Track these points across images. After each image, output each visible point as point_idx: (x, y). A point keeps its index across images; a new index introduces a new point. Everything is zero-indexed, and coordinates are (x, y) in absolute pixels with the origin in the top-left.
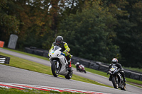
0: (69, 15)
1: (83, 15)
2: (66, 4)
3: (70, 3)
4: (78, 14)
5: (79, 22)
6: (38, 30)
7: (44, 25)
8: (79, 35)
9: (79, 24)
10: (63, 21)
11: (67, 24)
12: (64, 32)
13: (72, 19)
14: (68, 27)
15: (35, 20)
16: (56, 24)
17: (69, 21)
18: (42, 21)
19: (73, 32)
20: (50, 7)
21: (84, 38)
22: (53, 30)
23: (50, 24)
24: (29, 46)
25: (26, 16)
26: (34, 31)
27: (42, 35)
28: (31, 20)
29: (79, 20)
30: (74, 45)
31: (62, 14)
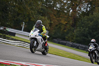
0: (84, 17)
1: (94, 17)
2: (82, 9)
3: (85, 9)
4: (90, 16)
5: (91, 22)
6: (63, 27)
7: (66, 24)
8: (91, 31)
9: (91, 23)
10: (80, 21)
11: (82, 23)
12: (80, 28)
13: (86, 19)
14: (83, 25)
15: (61, 20)
16: (75, 23)
17: (84, 21)
18: (65, 21)
19: (87, 29)
20: (71, 11)
21: (95, 33)
22: (73, 27)
23: (71, 22)
24: (56, 38)
25: (54, 17)
26: (60, 28)
27: (65, 31)
28: (58, 20)
29: (91, 20)
30: (88, 38)
31: (79, 16)
